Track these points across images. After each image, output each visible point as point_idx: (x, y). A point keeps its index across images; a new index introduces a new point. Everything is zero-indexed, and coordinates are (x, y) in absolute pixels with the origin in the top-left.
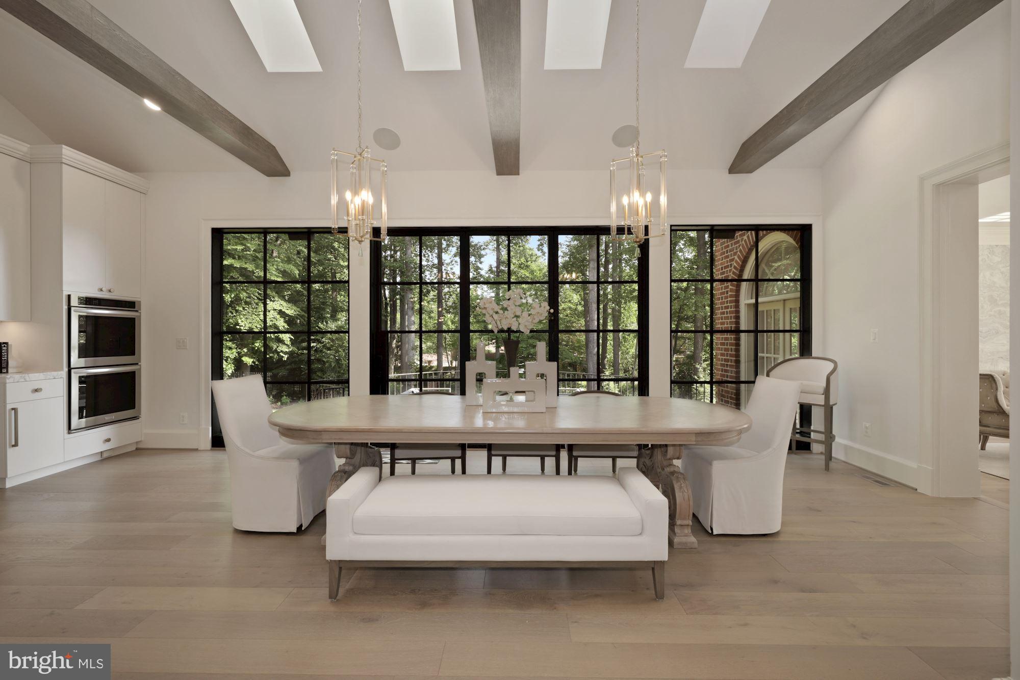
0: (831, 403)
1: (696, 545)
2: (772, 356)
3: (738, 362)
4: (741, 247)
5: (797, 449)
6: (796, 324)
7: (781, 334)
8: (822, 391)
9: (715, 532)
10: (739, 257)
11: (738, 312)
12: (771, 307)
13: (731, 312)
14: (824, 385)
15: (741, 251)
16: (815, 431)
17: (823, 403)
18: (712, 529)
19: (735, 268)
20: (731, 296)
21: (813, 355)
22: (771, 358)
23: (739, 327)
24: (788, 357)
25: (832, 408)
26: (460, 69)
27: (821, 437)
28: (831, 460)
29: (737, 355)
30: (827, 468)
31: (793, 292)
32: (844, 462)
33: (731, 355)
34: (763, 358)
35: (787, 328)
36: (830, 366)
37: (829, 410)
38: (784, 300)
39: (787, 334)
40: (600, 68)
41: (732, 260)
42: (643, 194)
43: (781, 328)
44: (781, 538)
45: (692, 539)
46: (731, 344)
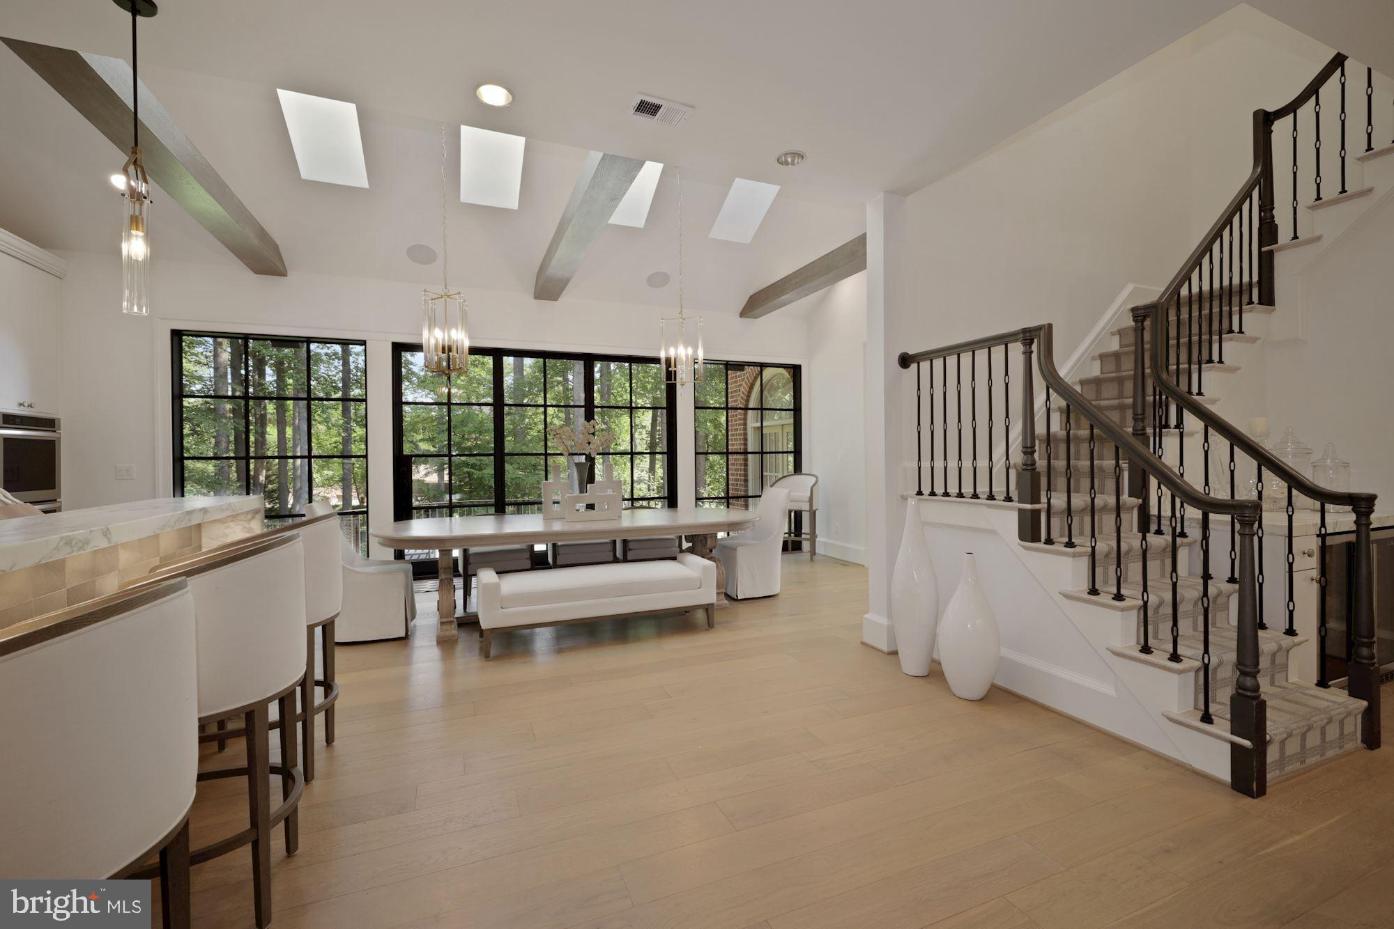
0: (814, 509)
1: (728, 605)
2: (774, 474)
3: (746, 481)
4: (748, 375)
5: (792, 550)
6: (791, 447)
7: (781, 455)
8: (807, 499)
9: (739, 598)
10: (746, 383)
11: (745, 434)
12: (772, 431)
13: (740, 435)
14: (809, 494)
15: (747, 378)
16: (804, 534)
17: (808, 509)
18: (737, 596)
19: (743, 393)
20: (740, 419)
21: (803, 472)
22: (772, 476)
23: (747, 448)
24: (786, 474)
25: (815, 512)
26: (517, 208)
27: (808, 537)
28: (815, 554)
29: (746, 475)
30: (812, 560)
31: (788, 419)
32: (824, 556)
33: (740, 475)
34: (767, 476)
35: (785, 450)
36: (813, 480)
37: (813, 514)
38: (783, 425)
39: (785, 455)
40: (643, 227)
41: (741, 385)
42: (686, 347)
43: (781, 450)
44: (780, 597)
45: (727, 602)
46: (740, 465)
